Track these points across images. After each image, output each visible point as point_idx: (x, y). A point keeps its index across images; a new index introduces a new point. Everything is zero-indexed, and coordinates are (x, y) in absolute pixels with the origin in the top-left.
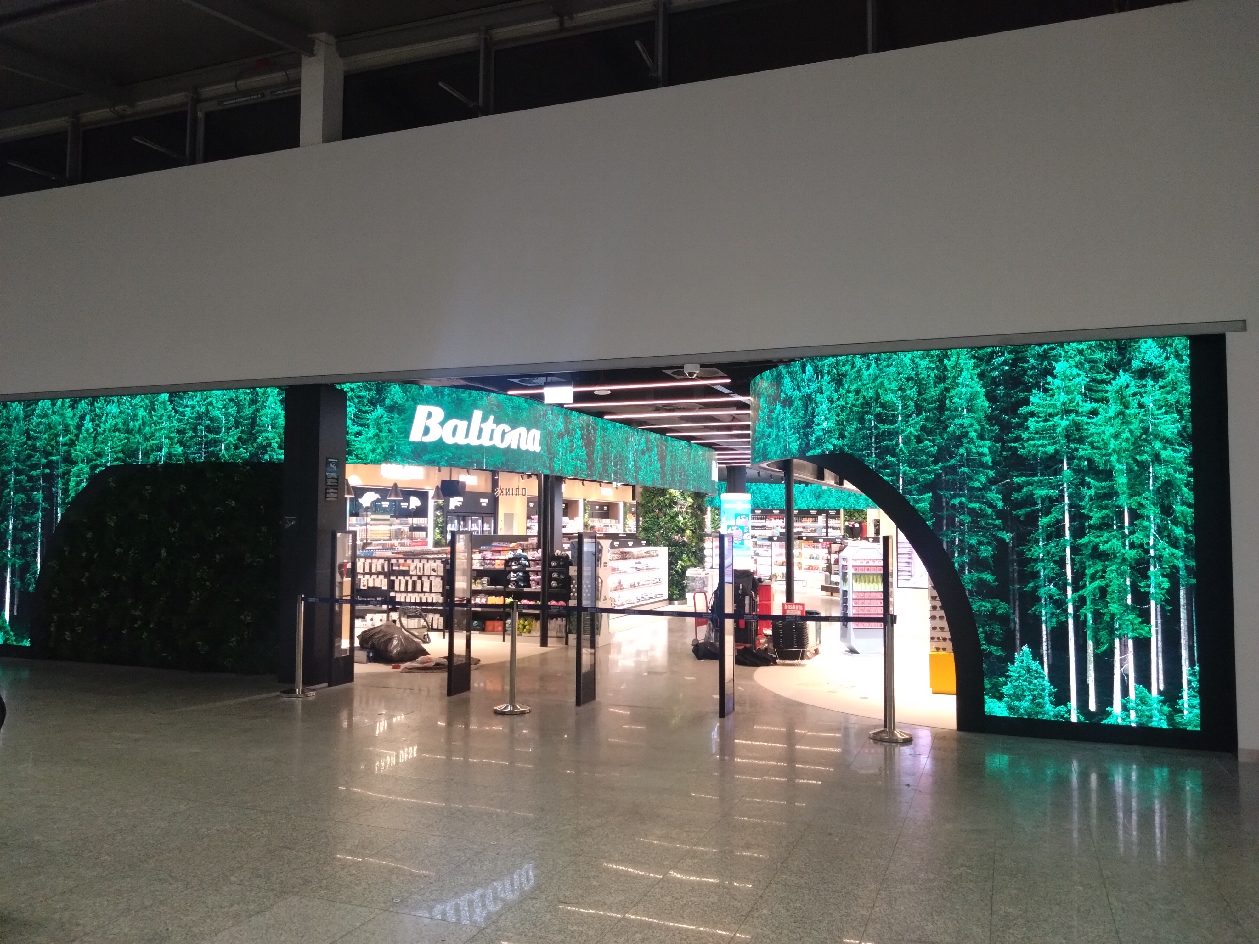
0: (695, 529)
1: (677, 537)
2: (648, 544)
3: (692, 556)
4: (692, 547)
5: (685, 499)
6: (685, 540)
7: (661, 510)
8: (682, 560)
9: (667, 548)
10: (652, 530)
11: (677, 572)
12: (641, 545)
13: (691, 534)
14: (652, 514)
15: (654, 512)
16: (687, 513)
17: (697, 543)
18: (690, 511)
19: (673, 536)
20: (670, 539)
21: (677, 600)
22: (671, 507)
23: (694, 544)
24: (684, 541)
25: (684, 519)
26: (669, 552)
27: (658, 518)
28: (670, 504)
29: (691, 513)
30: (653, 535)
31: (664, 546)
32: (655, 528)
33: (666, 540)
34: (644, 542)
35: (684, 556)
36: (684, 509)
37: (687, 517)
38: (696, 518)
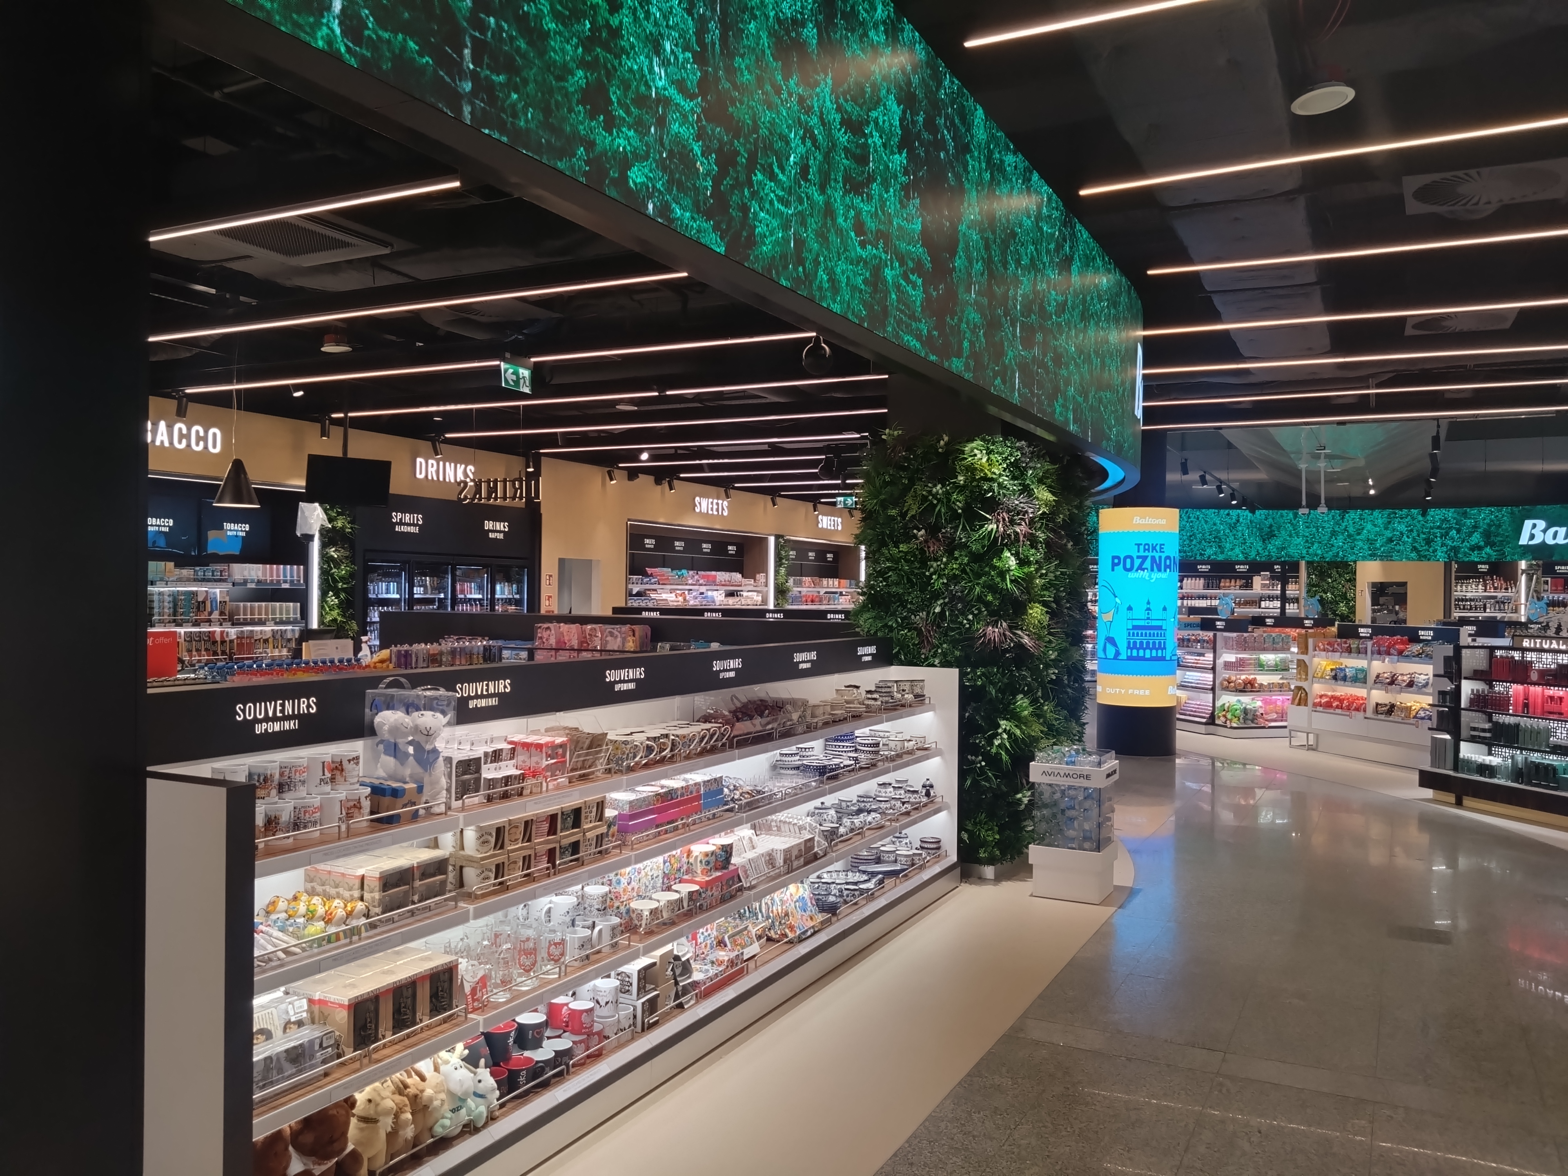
0: (1057, 600)
1: (994, 633)
2: (884, 659)
3: (1046, 697)
4: (1047, 666)
5: (1026, 490)
6: (1026, 640)
7: (933, 531)
8: (1014, 717)
9: (955, 672)
10: (903, 604)
11: (993, 761)
12: (858, 665)
13: (1046, 619)
14: (903, 547)
15: (909, 537)
16: (1033, 542)
17: (1062, 652)
18: (1041, 536)
19: (979, 627)
20: (967, 639)
21: (991, 861)
22: (973, 519)
23: (1053, 655)
24: (1021, 646)
25: (1023, 562)
26: (962, 688)
27: (924, 563)
28: (967, 508)
29: (1048, 543)
30: (907, 624)
31: (945, 664)
32: (914, 597)
33: (954, 643)
34: (867, 652)
35: (1022, 702)
36: (1021, 529)
37: (1035, 555)
38: (1063, 562)
